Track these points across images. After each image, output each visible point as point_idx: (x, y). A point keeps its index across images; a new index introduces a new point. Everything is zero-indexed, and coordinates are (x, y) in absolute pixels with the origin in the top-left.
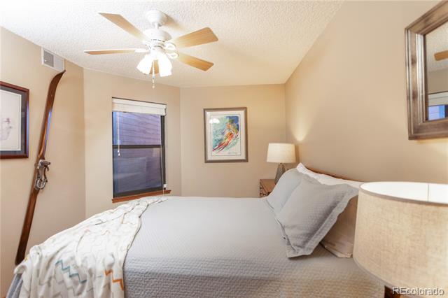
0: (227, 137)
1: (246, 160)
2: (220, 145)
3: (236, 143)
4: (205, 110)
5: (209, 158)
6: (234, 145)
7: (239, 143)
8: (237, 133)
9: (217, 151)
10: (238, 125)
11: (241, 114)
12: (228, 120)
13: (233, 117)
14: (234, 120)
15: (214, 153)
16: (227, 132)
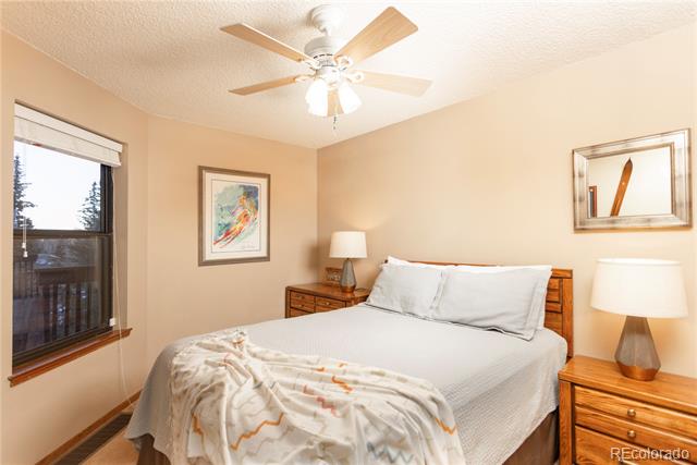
0: (240, 219)
1: (267, 259)
2: (227, 234)
3: (253, 230)
4: (201, 169)
5: (208, 256)
6: (249, 234)
7: (257, 231)
8: (255, 214)
9: (222, 243)
10: (257, 202)
11: (261, 183)
12: (241, 191)
13: (250, 187)
14: (251, 193)
15: (217, 248)
16: (240, 212)
